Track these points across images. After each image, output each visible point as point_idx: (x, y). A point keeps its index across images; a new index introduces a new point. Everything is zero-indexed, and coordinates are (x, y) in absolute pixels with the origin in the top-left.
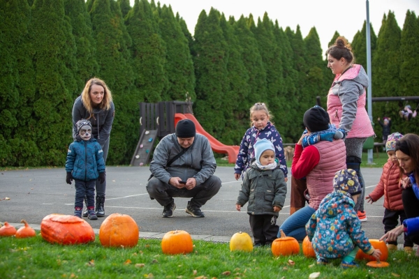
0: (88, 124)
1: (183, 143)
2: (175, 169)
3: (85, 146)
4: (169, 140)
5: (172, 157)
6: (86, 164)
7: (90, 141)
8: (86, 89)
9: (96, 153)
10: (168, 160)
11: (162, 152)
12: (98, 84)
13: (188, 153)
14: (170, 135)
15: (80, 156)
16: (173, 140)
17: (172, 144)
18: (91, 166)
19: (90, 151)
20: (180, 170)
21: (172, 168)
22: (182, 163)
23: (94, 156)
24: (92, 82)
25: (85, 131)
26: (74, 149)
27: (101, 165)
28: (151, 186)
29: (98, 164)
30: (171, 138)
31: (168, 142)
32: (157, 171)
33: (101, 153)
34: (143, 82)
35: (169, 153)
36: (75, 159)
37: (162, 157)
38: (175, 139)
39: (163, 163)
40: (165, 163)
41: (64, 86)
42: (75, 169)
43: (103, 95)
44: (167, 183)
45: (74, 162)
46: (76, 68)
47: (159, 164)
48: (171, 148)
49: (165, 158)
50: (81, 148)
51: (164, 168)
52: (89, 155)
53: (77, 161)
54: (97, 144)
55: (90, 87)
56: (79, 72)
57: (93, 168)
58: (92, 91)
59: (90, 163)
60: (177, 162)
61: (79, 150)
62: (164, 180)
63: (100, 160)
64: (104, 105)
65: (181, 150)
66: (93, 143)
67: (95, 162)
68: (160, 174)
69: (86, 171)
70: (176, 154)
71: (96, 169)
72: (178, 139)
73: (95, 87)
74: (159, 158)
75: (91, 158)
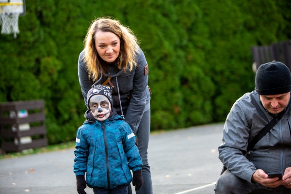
0: (102, 93)
1: (269, 105)
2: (264, 154)
3: (103, 129)
4: (246, 103)
5: (255, 132)
6: (107, 161)
7: (111, 120)
8: (88, 39)
9: (124, 140)
10: (249, 139)
11: (237, 126)
12: (105, 29)
13: (283, 123)
14: (248, 94)
15: (96, 148)
16: (254, 103)
17: (253, 110)
18: (115, 162)
19: (112, 137)
20: (272, 154)
21: (258, 153)
22: (275, 142)
23: (120, 145)
24: (96, 27)
25: (96, 104)
26: (84, 137)
27: (135, 159)
28: (222, 188)
29: (129, 159)
30: (249, 101)
31: (245, 107)
32: (230, 161)
33: (132, 139)
34: (253, 24)
35: (250, 125)
36: (88, 154)
37: (237, 135)
38: (257, 100)
39: (240, 146)
40: (244, 145)
41: (163, 38)
42: (90, 169)
43: (117, 47)
44: (249, 181)
45: (87, 158)
46: (175, 17)
47: (234, 147)
48: (251, 116)
49: (242, 135)
50: (96, 134)
51: (244, 153)
52: (111, 143)
53: (91, 156)
54: (124, 124)
55: (93, 35)
56: (178, 22)
57: (121, 166)
58: (98, 44)
59: (115, 158)
60: (264, 141)
61: (94, 139)
62: (242, 176)
63: (131, 151)
64: (124, 64)
65: (270, 119)
66: (116, 124)
67: (123, 155)
68: (236, 166)
69: (108, 172)
70: (262, 126)
71: (125, 166)
72: (261, 98)
73: (101, 36)
74: (233, 137)
75: (115, 149)
